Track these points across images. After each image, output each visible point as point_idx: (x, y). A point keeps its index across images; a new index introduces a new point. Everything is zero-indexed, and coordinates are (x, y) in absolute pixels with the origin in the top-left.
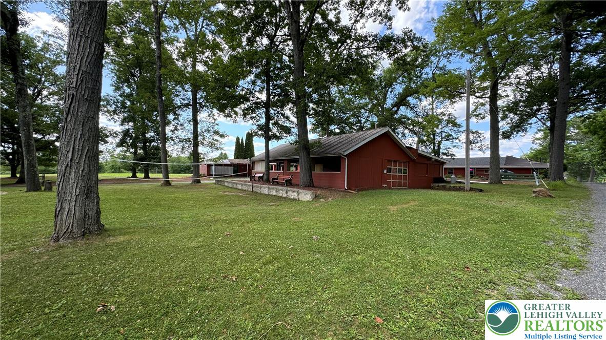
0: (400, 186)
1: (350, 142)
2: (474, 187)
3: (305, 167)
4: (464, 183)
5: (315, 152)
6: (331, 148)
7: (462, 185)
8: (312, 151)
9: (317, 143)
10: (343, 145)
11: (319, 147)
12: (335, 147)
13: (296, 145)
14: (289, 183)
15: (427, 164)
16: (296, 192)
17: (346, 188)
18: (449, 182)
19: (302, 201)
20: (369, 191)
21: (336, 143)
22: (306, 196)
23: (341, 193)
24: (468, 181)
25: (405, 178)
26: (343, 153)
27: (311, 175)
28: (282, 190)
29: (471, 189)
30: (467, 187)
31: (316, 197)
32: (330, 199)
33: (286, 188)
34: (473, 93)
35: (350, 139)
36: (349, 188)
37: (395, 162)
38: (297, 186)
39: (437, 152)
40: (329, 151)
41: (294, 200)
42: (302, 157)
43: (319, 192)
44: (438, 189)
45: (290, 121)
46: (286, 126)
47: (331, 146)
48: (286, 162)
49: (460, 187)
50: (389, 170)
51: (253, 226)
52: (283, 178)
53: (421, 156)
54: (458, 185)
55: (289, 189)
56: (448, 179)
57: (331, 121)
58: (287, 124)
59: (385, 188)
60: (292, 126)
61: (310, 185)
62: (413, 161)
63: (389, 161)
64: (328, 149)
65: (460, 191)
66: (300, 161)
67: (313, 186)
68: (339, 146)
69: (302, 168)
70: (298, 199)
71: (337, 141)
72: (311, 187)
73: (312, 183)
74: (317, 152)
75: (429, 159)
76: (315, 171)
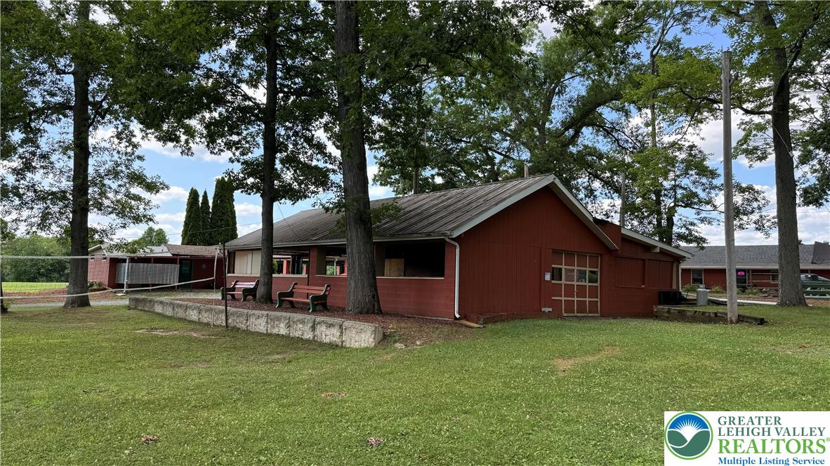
0: (583, 312)
1: (467, 209)
2: (747, 312)
3: (360, 265)
4: (724, 304)
5: (385, 230)
6: (421, 220)
7: (720, 309)
8: (378, 227)
9: (387, 207)
10: (451, 213)
11: (392, 217)
12: (431, 219)
13: (338, 212)
14: (321, 305)
15: (644, 260)
16: (337, 327)
17: (458, 316)
18: (692, 303)
19: (350, 350)
20: (512, 323)
21: (433, 210)
22: (361, 335)
23: (446, 329)
24: (734, 300)
25: (593, 293)
26: (448, 233)
27: (374, 286)
28: (302, 322)
29: (741, 319)
30: (732, 312)
31: (385, 339)
32: (418, 343)
33: (313, 317)
34: (739, 103)
35: (465, 202)
36: (464, 316)
37: (570, 255)
38: (340, 311)
39: (665, 233)
40: (416, 227)
41: (332, 346)
42: (354, 242)
43: (392, 326)
44: (669, 318)
45: (325, 155)
46: (316, 167)
47: (422, 215)
48: (314, 254)
49: (716, 314)
50: (557, 274)
51: (217, 415)
52: (307, 292)
53: (627, 240)
54: (712, 309)
55: (319, 319)
56: (692, 296)
57: (423, 159)
58: (318, 162)
59: (549, 316)
60: (330, 167)
61: (371, 309)
62: (610, 251)
63: (557, 252)
64: (416, 223)
65: (715, 323)
66: (348, 250)
67: (380, 312)
68: (442, 218)
69: (354, 268)
70: (340, 344)
71: (437, 204)
72: (373, 313)
73: (376, 304)
74: (389, 228)
75: (648, 248)
76: (384, 276)
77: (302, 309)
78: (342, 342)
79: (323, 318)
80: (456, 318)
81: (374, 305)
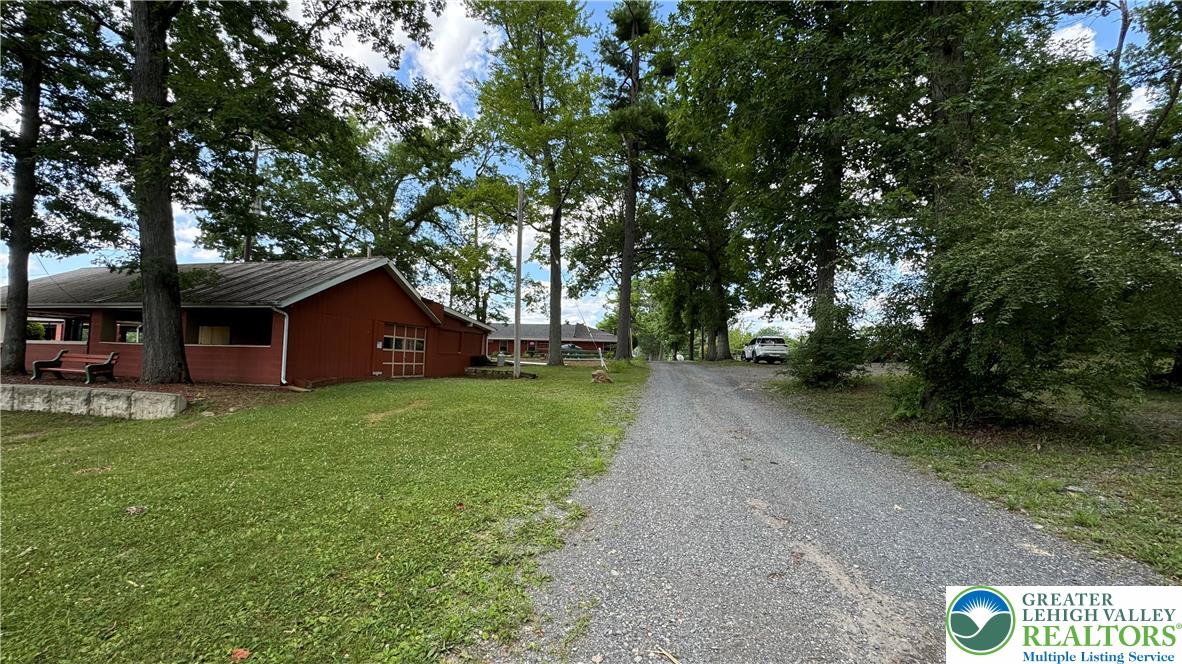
0: (410, 374)
1: (300, 281)
2: (526, 371)
3: (162, 334)
4: (512, 365)
6: (246, 289)
7: (509, 369)
10: (281, 284)
11: (215, 285)
12: (260, 288)
14: (103, 376)
15: (461, 333)
16: (124, 399)
17: (284, 382)
18: (495, 365)
19: (141, 422)
20: (341, 386)
21: (262, 280)
22: (157, 406)
23: (268, 395)
24: (520, 362)
25: (419, 358)
26: (276, 303)
27: (181, 353)
28: (71, 395)
29: (522, 375)
30: (516, 373)
31: (189, 408)
32: (231, 410)
33: (88, 389)
35: (299, 274)
36: (291, 381)
37: (401, 327)
38: (134, 382)
39: (481, 312)
40: (239, 295)
41: (115, 419)
43: (199, 395)
44: (476, 376)
47: (247, 283)
48: (97, 320)
49: (506, 372)
50: (387, 343)
53: (449, 317)
54: (504, 369)
55: (95, 391)
56: (495, 360)
59: (378, 378)
61: (176, 376)
62: (435, 325)
63: (389, 325)
64: (239, 291)
65: (506, 378)
66: (145, 316)
67: (189, 381)
68: (271, 287)
69: (153, 335)
70: (127, 417)
71: (266, 274)
72: (179, 382)
73: (184, 373)
75: (464, 323)
76: (197, 343)
77: (73, 380)
78: (131, 414)
79: (101, 390)
80: (282, 384)
81: (180, 375)
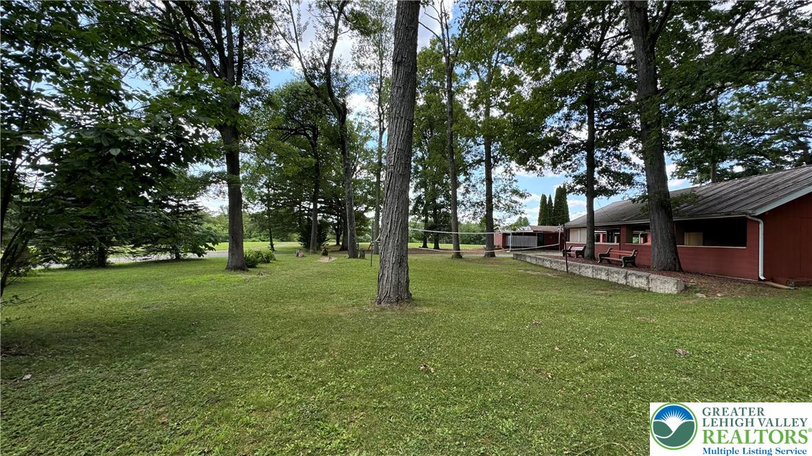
1: (772, 191)
3: (662, 237)
5: (684, 212)
6: (719, 203)
8: (677, 210)
9: (685, 196)
10: (753, 196)
11: (693, 202)
12: (730, 202)
13: (642, 202)
14: (630, 263)
16: (645, 278)
17: (762, 278)
19: (657, 294)
21: (733, 194)
22: (666, 285)
23: (749, 287)
26: (750, 212)
27: (675, 252)
28: (618, 273)
31: (687, 289)
32: (719, 295)
33: (626, 270)
35: (770, 185)
36: (771, 279)
38: (647, 268)
40: (715, 208)
41: (640, 290)
42: (657, 221)
43: (693, 281)
45: (631, 164)
46: (624, 173)
47: (720, 199)
48: (624, 230)
52: (619, 254)
55: (629, 272)
57: (721, 155)
58: (626, 170)
60: (635, 172)
61: (673, 267)
64: (714, 205)
66: (652, 227)
67: (681, 270)
68: (743, 200)
69: (657, 239)
70: (647, 289)
71: (737, 190)
72: (675, 270)
73: (677, 264)
74: (687, 211)
76: (684, 244)
77: (616, 264)
78: (649, 288)
79: (632, 272)
80: (761, 280)
81: (675, 266)
